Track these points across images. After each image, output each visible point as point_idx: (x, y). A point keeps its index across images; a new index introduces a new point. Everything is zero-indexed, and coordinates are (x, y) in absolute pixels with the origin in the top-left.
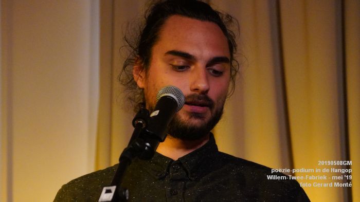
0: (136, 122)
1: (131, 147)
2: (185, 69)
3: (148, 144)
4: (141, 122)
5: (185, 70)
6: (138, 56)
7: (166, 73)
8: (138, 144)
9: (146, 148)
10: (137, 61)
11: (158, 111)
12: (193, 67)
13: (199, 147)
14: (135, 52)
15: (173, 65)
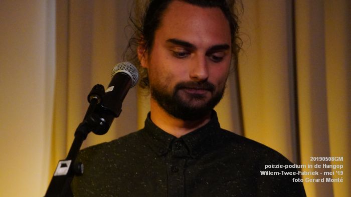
0: (91, 98)
1: (86, 122)
2: (186, 55)
3: (103, 119)
4: (96, 98)
5: (185, 57)
6: (142, 37)
7: (167, 58)
8: (93, 120)
9: (101, 123)
10: (141, 41)
11: (112, 88)
12: (193, 55)
13: (200, 126)
14: (139, 32)
15: (174, 52)
